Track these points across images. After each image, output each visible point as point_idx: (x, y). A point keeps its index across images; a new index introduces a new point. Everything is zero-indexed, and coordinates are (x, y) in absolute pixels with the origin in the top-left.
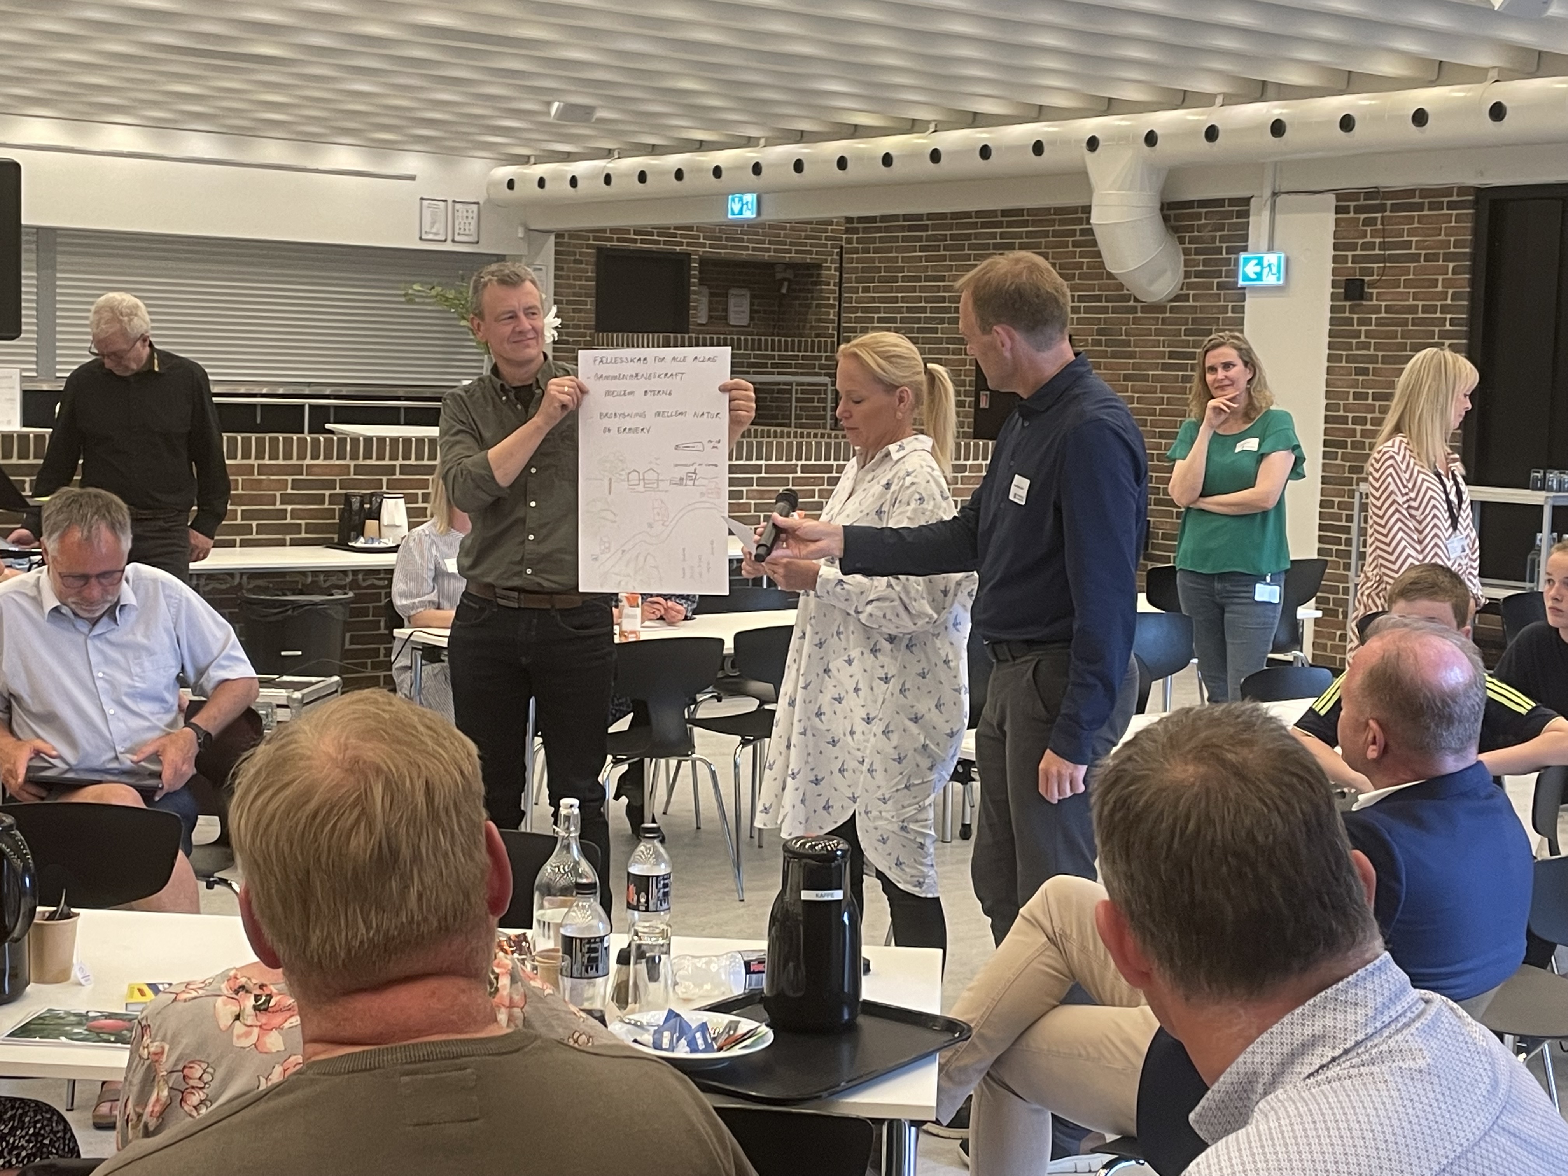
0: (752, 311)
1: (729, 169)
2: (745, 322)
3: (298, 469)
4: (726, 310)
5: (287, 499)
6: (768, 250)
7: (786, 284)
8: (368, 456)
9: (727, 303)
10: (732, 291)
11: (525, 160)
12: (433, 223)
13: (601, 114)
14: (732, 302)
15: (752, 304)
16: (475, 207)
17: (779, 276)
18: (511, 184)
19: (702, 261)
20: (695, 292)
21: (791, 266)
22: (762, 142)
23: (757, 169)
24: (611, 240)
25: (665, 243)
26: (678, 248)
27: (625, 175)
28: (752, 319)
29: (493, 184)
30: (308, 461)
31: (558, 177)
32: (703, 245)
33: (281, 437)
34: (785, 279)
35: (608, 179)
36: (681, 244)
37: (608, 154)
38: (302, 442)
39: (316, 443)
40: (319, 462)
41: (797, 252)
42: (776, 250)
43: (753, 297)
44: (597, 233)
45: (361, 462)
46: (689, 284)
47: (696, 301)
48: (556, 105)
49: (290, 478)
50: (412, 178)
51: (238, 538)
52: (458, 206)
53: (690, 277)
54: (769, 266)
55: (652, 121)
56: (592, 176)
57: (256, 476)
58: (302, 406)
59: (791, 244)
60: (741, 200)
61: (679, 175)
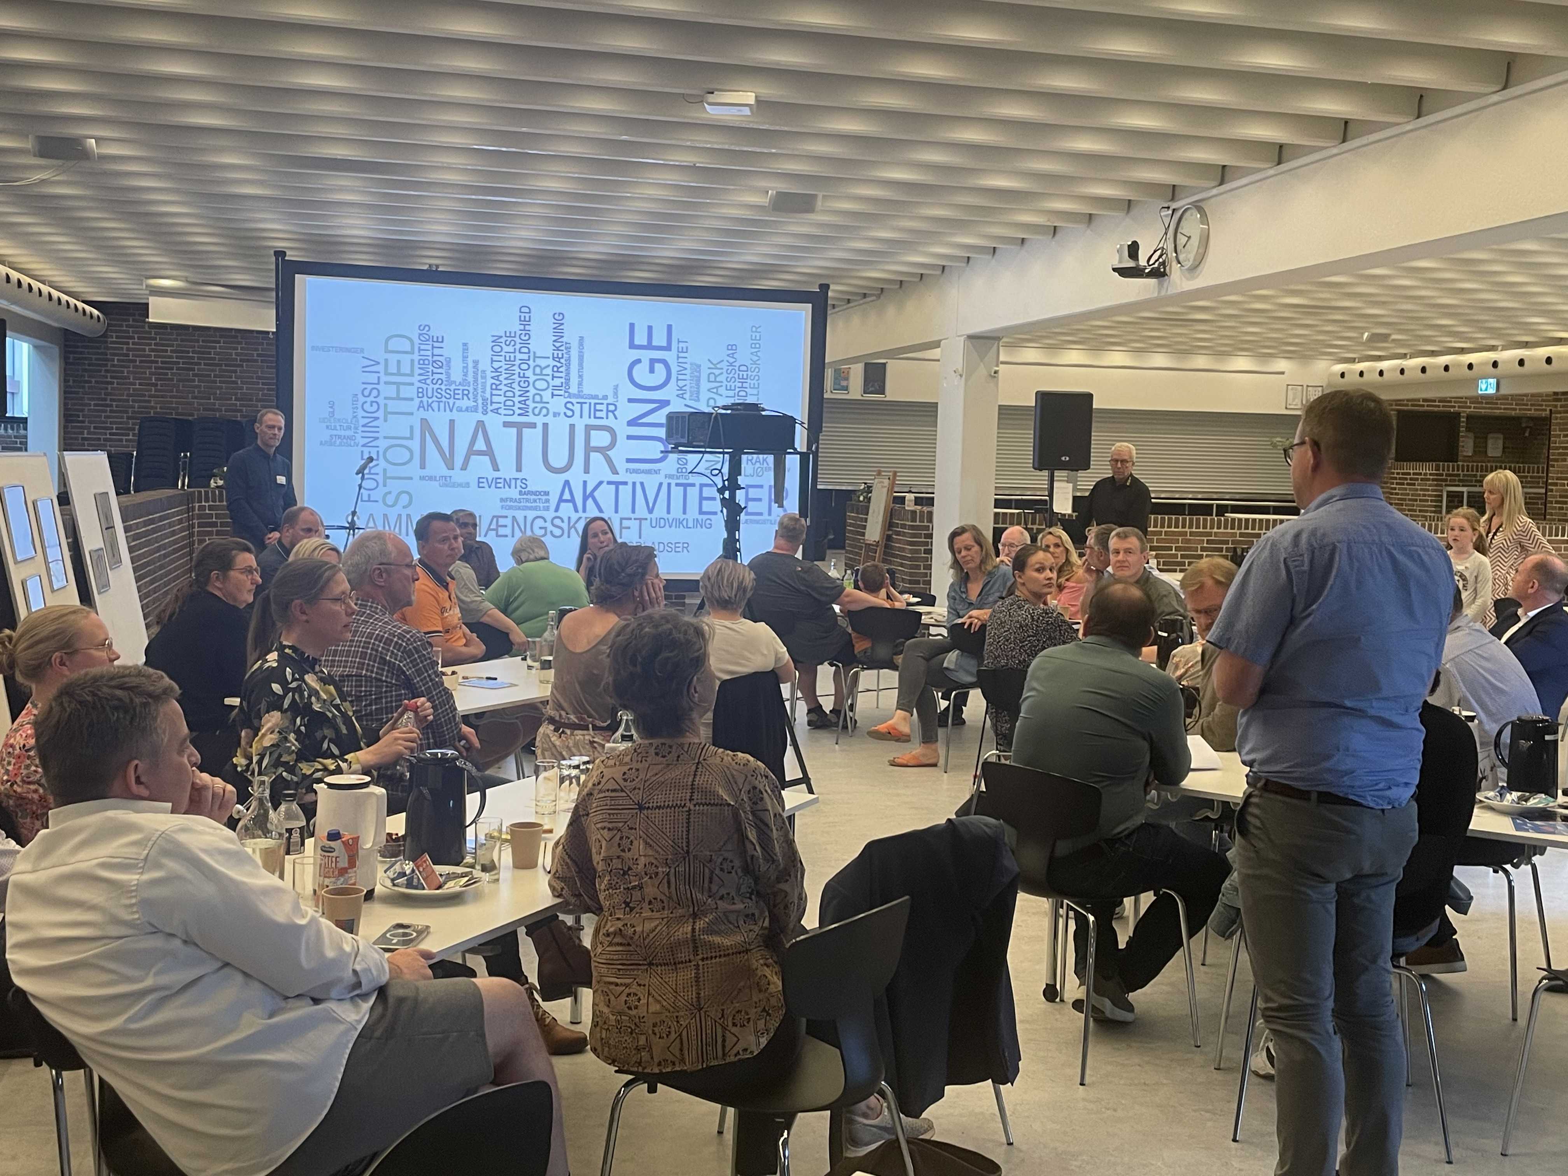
0: (1504, 448)
1: (1477, 365)
2: (1499, 455)
3: (1210, 534)
4: (1486, 447)
5: (1203, 549)
6: (1515, 409)
7: (1528, 430)
8: (1247, 528)
9: (1486, 442)
10: (1490, 436)
11: (1352, 361)
12: (1294, 399)
13: (1394, 337)
14: (1490, 442)
15: (1504, 443)
16: (1320, 389)
17: (1524, 425)
18: (1343, 375)
19: (1469, 417)
20: (1463, 437)
21: (1532, 419)
22: (1500, 348)
23: (1495, 364)
24: (1407, 405)
25: (1443, 406)
26: (1452, 410)
27: (1413, 369)
28: (1504, 452)
29: (1332, 375)
30: (1215, 530)
31: (1371, 370)
32: (1470, 407)
33: (1202, 517)
34: (1527, 427)
35: (1402, 371)
36: (1454, 407)
37: (1404, 356)
38: (1212, 521)
39: (1219, 521)
40: (1222, 530)
41: (1536, 410)
42: (1520, 409)
43: (1505, 438)
44: (1398, 402)
45: (1243, 531)
46: (1459, 432)
47: (1463, 442)
48: (1366, 335)
49: (1205, 539)
50: (1283, 373)
51: (1178, 568)
52: (1310, 389)
53: (1459, 426)
54: (1517, 419)
55: (1428, 340)
56: (1392, 370)
57: (1188, 537)
58: (1212, 505)
59: (1531, 405)
60: (1487, 382)
61: (1446, 368)
